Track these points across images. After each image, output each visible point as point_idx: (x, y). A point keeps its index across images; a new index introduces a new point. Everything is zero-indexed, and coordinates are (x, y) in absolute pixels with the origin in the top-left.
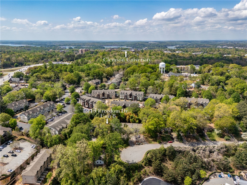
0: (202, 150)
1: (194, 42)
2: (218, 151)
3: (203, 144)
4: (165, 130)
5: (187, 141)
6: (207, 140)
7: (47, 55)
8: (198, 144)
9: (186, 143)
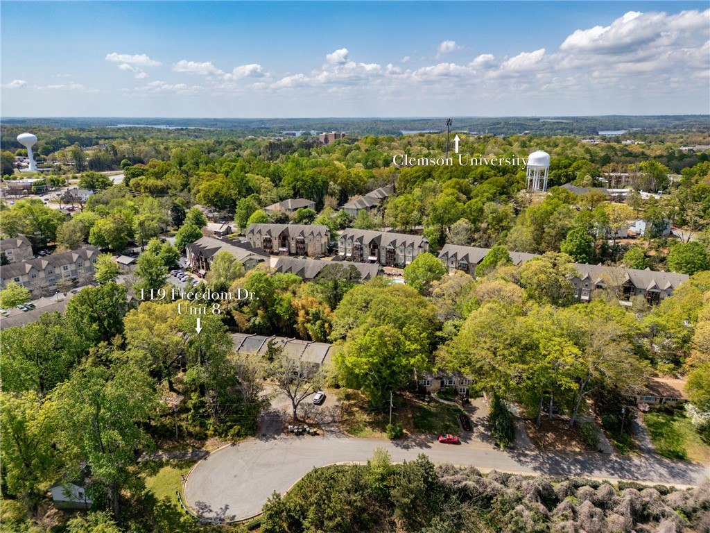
0: (587, 503)
1: (693, 120)
2: (682, 516)
3: (613, 468)
4: (442, 383)
5: (536, 443)
6: (642, 450)
7: (223, 144)
8: (586, 466)
9: (526, 456)
